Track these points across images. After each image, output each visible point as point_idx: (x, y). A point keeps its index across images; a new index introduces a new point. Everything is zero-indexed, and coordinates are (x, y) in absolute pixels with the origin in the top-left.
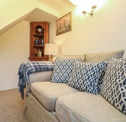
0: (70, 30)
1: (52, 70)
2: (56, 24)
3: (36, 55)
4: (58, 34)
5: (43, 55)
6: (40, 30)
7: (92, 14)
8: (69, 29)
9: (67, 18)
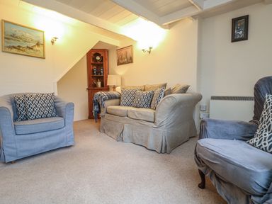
0: (132, 62)
1: (120, 98)
2: (118, 54)
3: (95, 86)
4: (119, 64)
5: (102, 85)
6: (98, 58)
7: (150, 52)
8: (130, 61)
9: (129, 50)
